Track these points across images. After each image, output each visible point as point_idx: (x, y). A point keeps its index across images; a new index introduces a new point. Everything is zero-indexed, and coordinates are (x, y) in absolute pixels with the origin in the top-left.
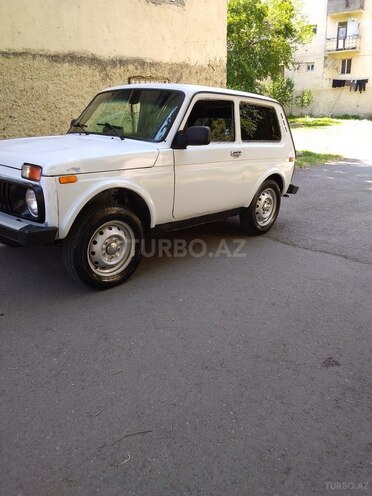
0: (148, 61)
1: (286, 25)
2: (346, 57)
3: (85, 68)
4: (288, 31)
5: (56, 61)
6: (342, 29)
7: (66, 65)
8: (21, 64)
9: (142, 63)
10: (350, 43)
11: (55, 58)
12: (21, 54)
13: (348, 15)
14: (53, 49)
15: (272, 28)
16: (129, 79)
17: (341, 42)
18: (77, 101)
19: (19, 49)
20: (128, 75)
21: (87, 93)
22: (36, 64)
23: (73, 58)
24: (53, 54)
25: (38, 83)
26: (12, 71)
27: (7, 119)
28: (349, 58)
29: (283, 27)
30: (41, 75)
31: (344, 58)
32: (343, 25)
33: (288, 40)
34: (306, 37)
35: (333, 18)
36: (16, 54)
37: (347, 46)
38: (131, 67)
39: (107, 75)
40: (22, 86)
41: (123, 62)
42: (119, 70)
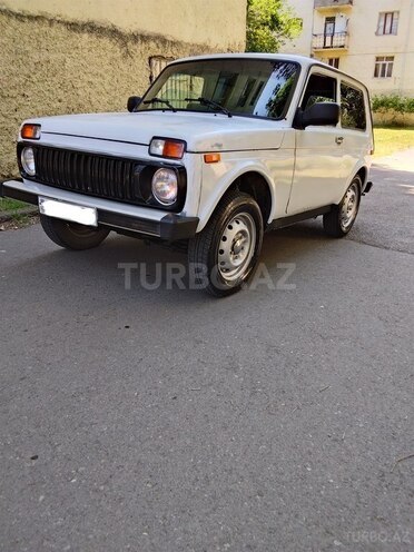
0: (169, 38)
1: (272, 16)
2: (334, 56)
3: (105, 41)
4: (274, 23)
5: (75, 30)
6: (328, 25)
7: (86, 36)
8: (37, 31)
9: (163, 40)
10: (338, 41)
11: (74, 26)
12: (37, 18)
13: (336, 10)
14: (71, 16)
15: (259, 18)
16: (150, 58)
17: (329, 39)
18: (96, 80)
19: (35, 12)
20: (149, 53)
21: (106, 72)
22: (53, 31)
23: (92, 28)
24: (71, 21)
25: (55, 56)
26: (26, 39)
27: (19, 97)
28: (336, 56)
29: (269, 18)
30: (58, 45)
31: (331, 57)
32: (331, 20)
33: (274, 34)
34: (294, 31)
35: (320, 12)
36: (31, 18)
37: (335, 44)
38: (152, 44)
39: (128, 52)
40: (36, 58)
41: (144, 38)
42: (140, 47)
